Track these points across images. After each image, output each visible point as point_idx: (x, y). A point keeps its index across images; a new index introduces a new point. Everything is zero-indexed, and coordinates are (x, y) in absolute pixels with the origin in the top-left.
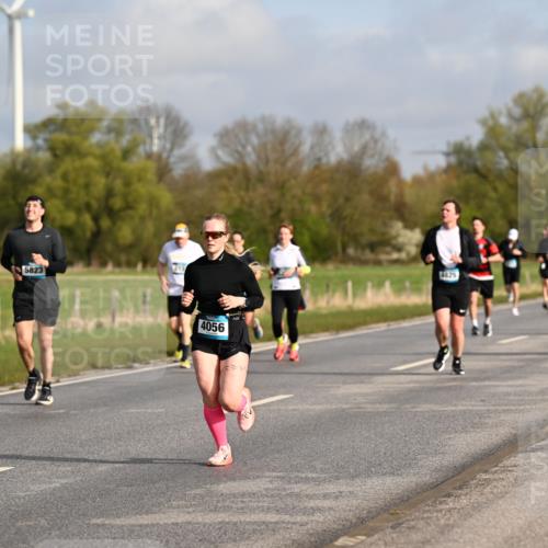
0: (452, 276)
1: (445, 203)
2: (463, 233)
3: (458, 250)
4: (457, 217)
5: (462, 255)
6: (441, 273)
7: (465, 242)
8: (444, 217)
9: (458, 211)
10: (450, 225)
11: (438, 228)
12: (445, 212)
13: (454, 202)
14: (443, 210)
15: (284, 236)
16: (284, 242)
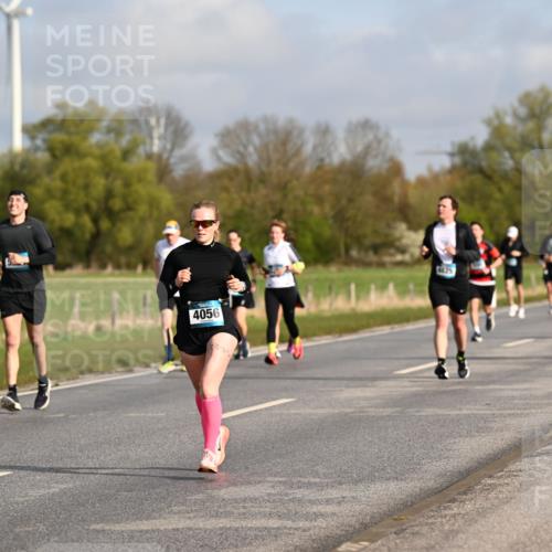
0: (450, 271)
1: (442, 198)
2: (459, 227)
3: (453, 242)
4: (454, 212)
5: (457, 247)
6: (438, 268)
7: (461, 235)
8: (439, 213)
9: (455, 205)
10: (446, 221)
11: (435, 224)
12: (441, 208)
13: (450, 197)
14: (439, 206)
15: (275, 235)
16: (276, 241)
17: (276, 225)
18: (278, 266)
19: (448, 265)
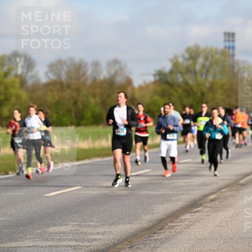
0: (123, 132)
1: (119, 93)
2: (128, 108)
3: (125, 117)
4: (125, 100)
5: (127, 120)
6: (116, 131)
7: (129, 113)
8: (118, 100)
9: (126, 97)
10: (121, 105)
11: (115, 106)
12: (119, 98)
13: (124, 92)
14: (118, 97)
15: (31, 112)
16: (31, 115)
17: (32, 107)
18: (32, 128)
19: (122, 129)
